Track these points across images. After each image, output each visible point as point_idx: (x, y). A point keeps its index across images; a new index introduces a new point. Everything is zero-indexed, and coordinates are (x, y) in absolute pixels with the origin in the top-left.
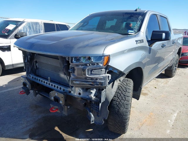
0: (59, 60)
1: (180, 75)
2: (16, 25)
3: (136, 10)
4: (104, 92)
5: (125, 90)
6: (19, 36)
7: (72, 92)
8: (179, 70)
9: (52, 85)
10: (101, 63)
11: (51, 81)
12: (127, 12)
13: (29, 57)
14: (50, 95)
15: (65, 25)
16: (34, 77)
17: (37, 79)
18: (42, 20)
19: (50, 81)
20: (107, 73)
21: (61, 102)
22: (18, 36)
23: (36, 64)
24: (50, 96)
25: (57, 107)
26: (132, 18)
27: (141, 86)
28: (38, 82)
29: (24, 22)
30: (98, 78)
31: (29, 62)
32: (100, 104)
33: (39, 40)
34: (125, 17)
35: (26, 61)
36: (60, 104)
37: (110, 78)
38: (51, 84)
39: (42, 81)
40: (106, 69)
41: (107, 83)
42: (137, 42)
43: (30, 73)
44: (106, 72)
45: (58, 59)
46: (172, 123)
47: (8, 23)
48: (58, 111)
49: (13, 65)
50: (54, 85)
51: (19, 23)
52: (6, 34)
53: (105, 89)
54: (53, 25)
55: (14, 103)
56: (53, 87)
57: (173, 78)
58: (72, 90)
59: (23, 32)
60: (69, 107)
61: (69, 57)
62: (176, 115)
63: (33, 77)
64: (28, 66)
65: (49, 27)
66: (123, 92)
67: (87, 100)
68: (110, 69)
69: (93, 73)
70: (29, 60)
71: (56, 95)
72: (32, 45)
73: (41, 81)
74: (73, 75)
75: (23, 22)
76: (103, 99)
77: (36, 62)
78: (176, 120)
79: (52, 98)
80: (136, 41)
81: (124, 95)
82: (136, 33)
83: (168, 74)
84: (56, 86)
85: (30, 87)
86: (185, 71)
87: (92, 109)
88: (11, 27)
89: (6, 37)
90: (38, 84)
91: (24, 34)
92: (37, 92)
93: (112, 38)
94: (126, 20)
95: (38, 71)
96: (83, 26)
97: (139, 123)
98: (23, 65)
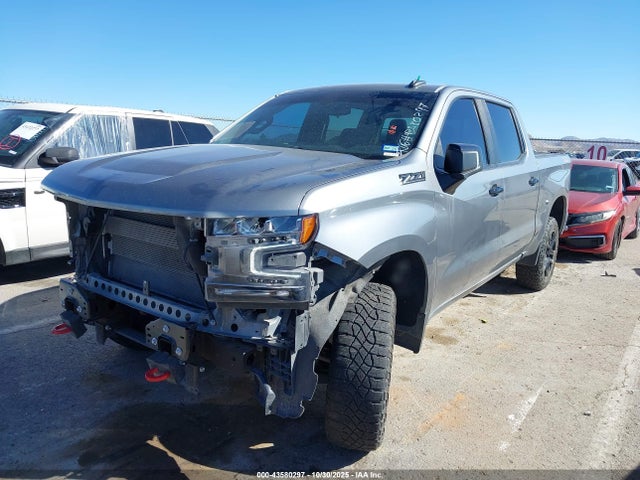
0: (176, 231)
1: (566, 284)
2: (43, 124)
3: (411, 85)
4: (305, 321)
5: (373, 315)
6: (54, 159)
7: (212, 323)
8: (565, 267)
9: (153, 305)
10: (292, 237)
11: (151, 294)
12: (385, 90)
13: (87, 221)
14: (147, 332)
15: (203, 126)
16: (101, 282)
17: (110, 289)
18: (128, 110)
19: (146, 292)
20: (313, 266)
21: (178, 352)
22: (50, 158)
23: (106, 245)
24: (148, 337)
25: (166, 367)
26: (397, 108)
27: (422, 309)
28: (112, 296)
29: (72, 115)
30: (286, 279)
31: (87, 238)
32: (293, 357)
33: (118, 172)
34: (378, 106)
35: (78, 234)
36: (176, 357)
37: (320, 279)
38: (150, 300)
39: (124, 294)
40: (308, 253)
41: (313, 294)
42: (404, 179)
43: (88, 272)
44: (307, 261)
45: (173, 228)
46: (519, 422)
47: (19, 116)
48: (171, 380)
49: (30, 250)
50: (158, 303)
51: (56, 119)
52: (12, 152)
53: (306, 311)
54: (162, 125)
55: (32, 368)
56: (157, 309)
57: (543, 291)
58: (213, 318)
59: (67, 145)
60: (202, 370)
61: (202, 220)
62: (533, 400)
63: (96, 284)
64: (82, 249)
65: (150, 132)
66: (369, 320)
67: (255, 346)
68: (322, 254)
69: (270, 263)
70: (86, 229)
71: (165, 330)
72: (97, 187)
73: (120, 294)
74: (216, 271)
75: (68, 116)
76: (300, 342)
77: (108, 237)
78: (532, 414)
79: (154, 342)
80: (400, 176)
81: (372, 329)
82: (403, 153)
83: (526, 279)
84: (166, 306)
85: (87, 311)
86: (585, 272)
87: (270, 373)
88: (27, 131)
89: (12, 162)
90: (113, 304)
91: (70, 152)
92: (106, 328)
93: (331, 168)
94: (378, 114)
95: (112, 265)
96: (252, 131)
97: (419, 425)
98: (66, 251)
